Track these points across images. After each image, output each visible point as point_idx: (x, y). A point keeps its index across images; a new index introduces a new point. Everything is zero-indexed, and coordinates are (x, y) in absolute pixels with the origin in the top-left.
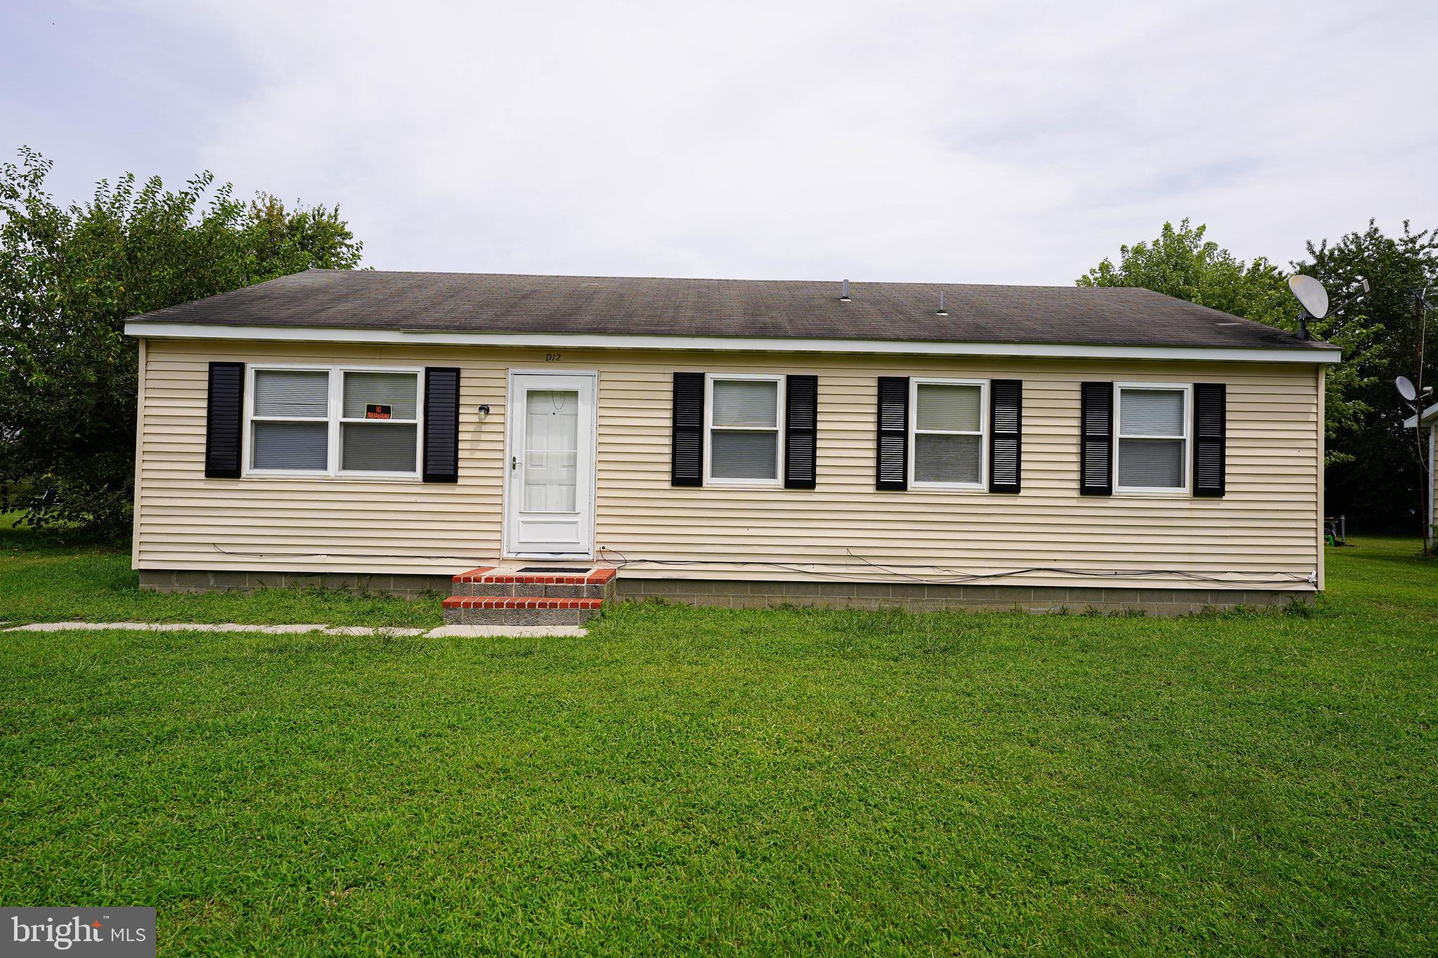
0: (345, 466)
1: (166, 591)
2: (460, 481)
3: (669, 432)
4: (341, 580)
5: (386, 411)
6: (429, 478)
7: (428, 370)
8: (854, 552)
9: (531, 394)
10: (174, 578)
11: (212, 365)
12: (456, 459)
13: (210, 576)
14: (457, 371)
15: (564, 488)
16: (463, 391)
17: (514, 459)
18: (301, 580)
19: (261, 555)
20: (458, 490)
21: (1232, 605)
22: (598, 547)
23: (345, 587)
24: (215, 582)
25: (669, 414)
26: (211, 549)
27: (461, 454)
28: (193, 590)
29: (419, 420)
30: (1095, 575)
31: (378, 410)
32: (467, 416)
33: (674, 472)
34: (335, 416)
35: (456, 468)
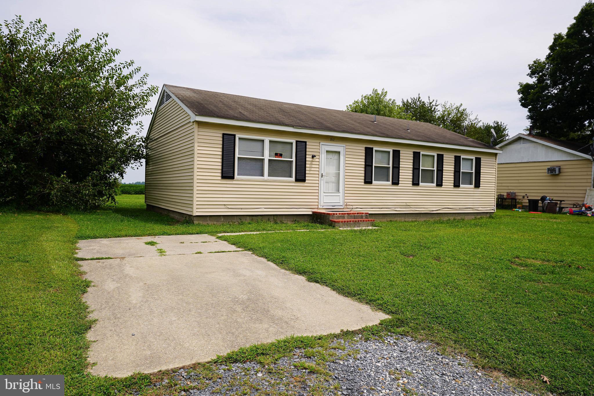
0: (269, 175)
1: (205, 223)
2: (307, 181)
3: (364, 166)
4: (268, 217)
5: (281, 155)
6: (297, 180)
7: (297, 142)
8: (408, 204)
9: (327, 152)
10: (208, 218)
11: (224, 134)
12: (305, 174)
13: (222, 217)
14: (306, 142)
15: (334, 184)
16: (307, 150)
17: (322, 174)
18: (254, 218)
19: (242, 209)
20: (306, 185)
21: (480, 216)
22: (345, 204)
23: (269, 220)
24: (224, 220)
25: (364, 160)
26: (223, 207)
27: (307, 172)
28: (215, 223)
29: (294, 159)
30: (456, 209)
31: (278, 155)
32: (309, 158)
33: (365, 179)
34: (267, 157)
35: (305, 177)
